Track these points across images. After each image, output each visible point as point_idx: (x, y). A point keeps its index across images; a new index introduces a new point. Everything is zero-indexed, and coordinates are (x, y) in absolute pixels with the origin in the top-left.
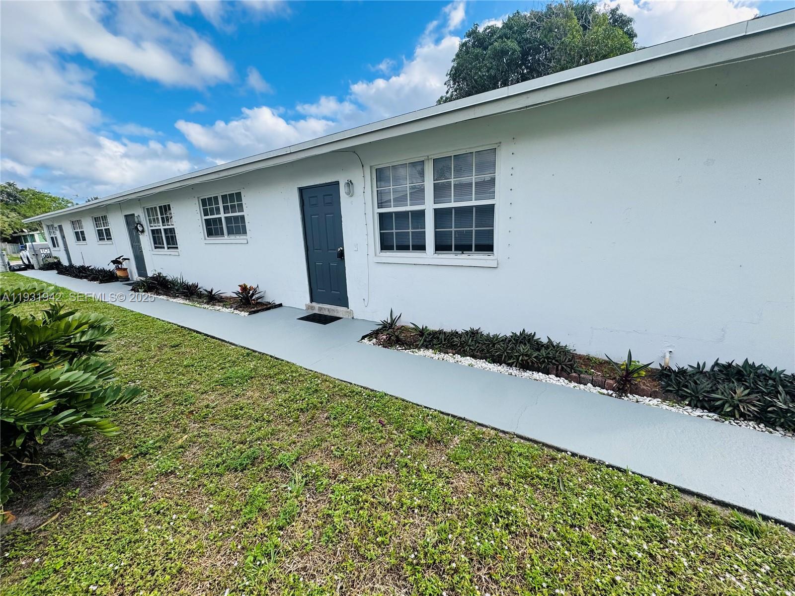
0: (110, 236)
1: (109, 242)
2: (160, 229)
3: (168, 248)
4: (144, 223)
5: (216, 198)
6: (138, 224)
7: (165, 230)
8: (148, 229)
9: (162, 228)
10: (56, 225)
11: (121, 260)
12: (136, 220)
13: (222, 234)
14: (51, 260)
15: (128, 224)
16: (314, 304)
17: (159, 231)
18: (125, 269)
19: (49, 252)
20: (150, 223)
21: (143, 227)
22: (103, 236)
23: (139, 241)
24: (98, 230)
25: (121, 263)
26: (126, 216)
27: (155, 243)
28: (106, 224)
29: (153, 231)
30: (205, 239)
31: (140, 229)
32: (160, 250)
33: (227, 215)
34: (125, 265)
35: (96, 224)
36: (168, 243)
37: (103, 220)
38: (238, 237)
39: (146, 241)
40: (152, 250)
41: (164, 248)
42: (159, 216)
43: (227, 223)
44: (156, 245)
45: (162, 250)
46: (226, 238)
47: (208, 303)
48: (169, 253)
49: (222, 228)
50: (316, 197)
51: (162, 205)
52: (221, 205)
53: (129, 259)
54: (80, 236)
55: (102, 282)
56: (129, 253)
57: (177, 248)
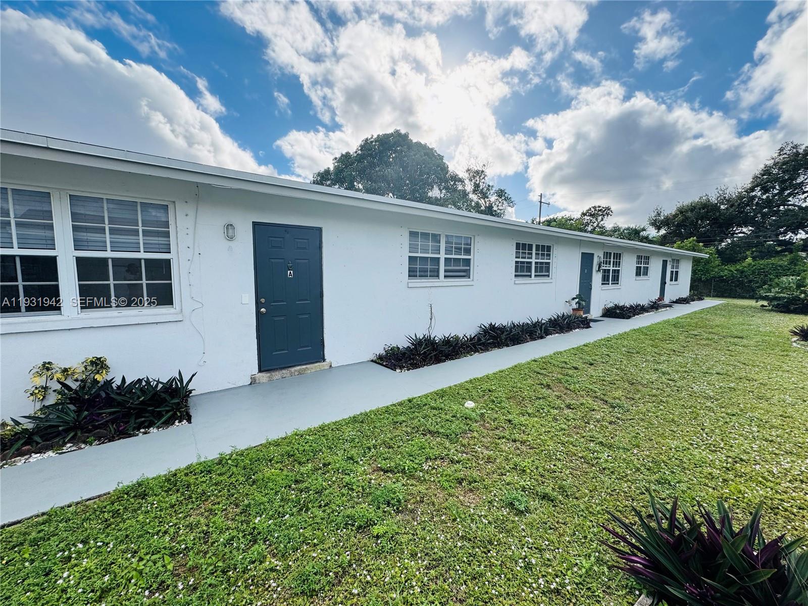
3: (612, 284)
7: (613, 271)
9: (611, 269)
17: (608, 271)
32: (605, 285)
36: (612, 281)
40: (599, 285)
41: (608, 284)
42: (612, 260)
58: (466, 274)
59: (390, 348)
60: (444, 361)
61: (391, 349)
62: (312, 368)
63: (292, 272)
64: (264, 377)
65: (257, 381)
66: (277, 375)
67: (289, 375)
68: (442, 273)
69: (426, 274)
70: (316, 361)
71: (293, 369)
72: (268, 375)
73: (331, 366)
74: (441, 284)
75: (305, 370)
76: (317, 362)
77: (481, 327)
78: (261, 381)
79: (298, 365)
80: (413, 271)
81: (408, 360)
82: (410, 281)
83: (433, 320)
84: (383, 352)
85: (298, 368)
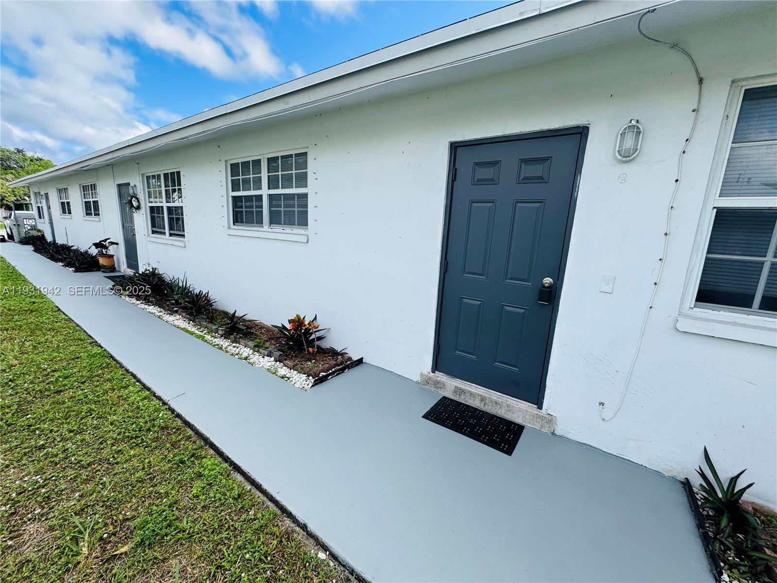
0: (99, 210)
1: (96, 218)
2: (162, 207)
3: (171, 235)
4: (141, 196)
5: (257, 163)
6: (132, 197)
7: (169, 208)
8: (145, 205)
9: (165, 205)
10: (42, 193)
11: (107, 243)
12: (131, 191)
13: (260, 222)
14: (35, 233)
15: (120, 196)
16: (440, 376)
17: (159, 209)
18: (112, 256)
19: (34, 223)
20: (150, 197)
21: (139, 202)
22: (91, 210)
23: (132, 221)
24: (86, 202)
25: (106, 248)
26: (119, 186)
27: (153, 225)
28: (94, 194)
29: (152, 208)
30: (229, 228)
31: (135, 204)
32: (158, 236)
33: (273, 192)
34: (112, 250)
35: (84, 194)
36: (171, 228)
37: (92, 190)
38: (288, 229)
39: (141, 221)
40: (148, 235)
41: (164, 233)
42: (163, 189)
43: (271, 205)
44: (154, 229)
45: (162, 236)
46: (266, 230)
47: (226, 336)
48: (171, 243)
49: (260, 213)
50: (496, 163)
51: (169, 172)
52: (264, 175)
53: (117, 244)
54: (66, 208)
55: (77, 270)
56: (118, 236)
57: (184, 236)
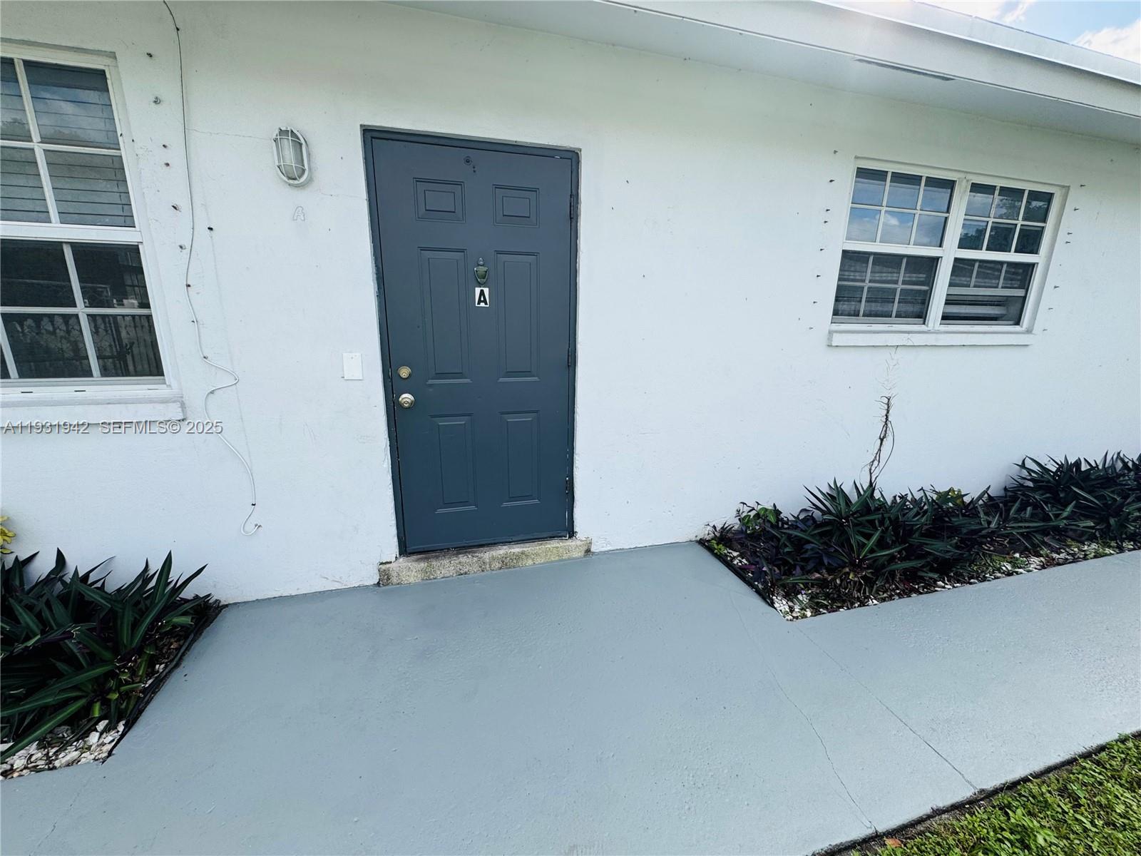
58: (1011, 311)
59: (752, 514)
60: (930, 587)
61: (758, 516)
62: (537, 554)
63: (486, 291)
64: (410, 571)
65: (394, 580)
66: (446, 567)
67: (476, 568)
68: (937, 306)
69: (886, 308)
70: (550, 534)
71: (488, 555)
72: (423, 565)
73: (588, 551)
74: (930, 339)
75: (518, 557)
76: (552, 537)
77: (1023, 466)
78: (405, 580)
79: (504, 543)
80: (849, 299)
81: (811, 565)
82: (835, 327)
83: (887, 442)
84: (734, 523)
85: (501, 551)
